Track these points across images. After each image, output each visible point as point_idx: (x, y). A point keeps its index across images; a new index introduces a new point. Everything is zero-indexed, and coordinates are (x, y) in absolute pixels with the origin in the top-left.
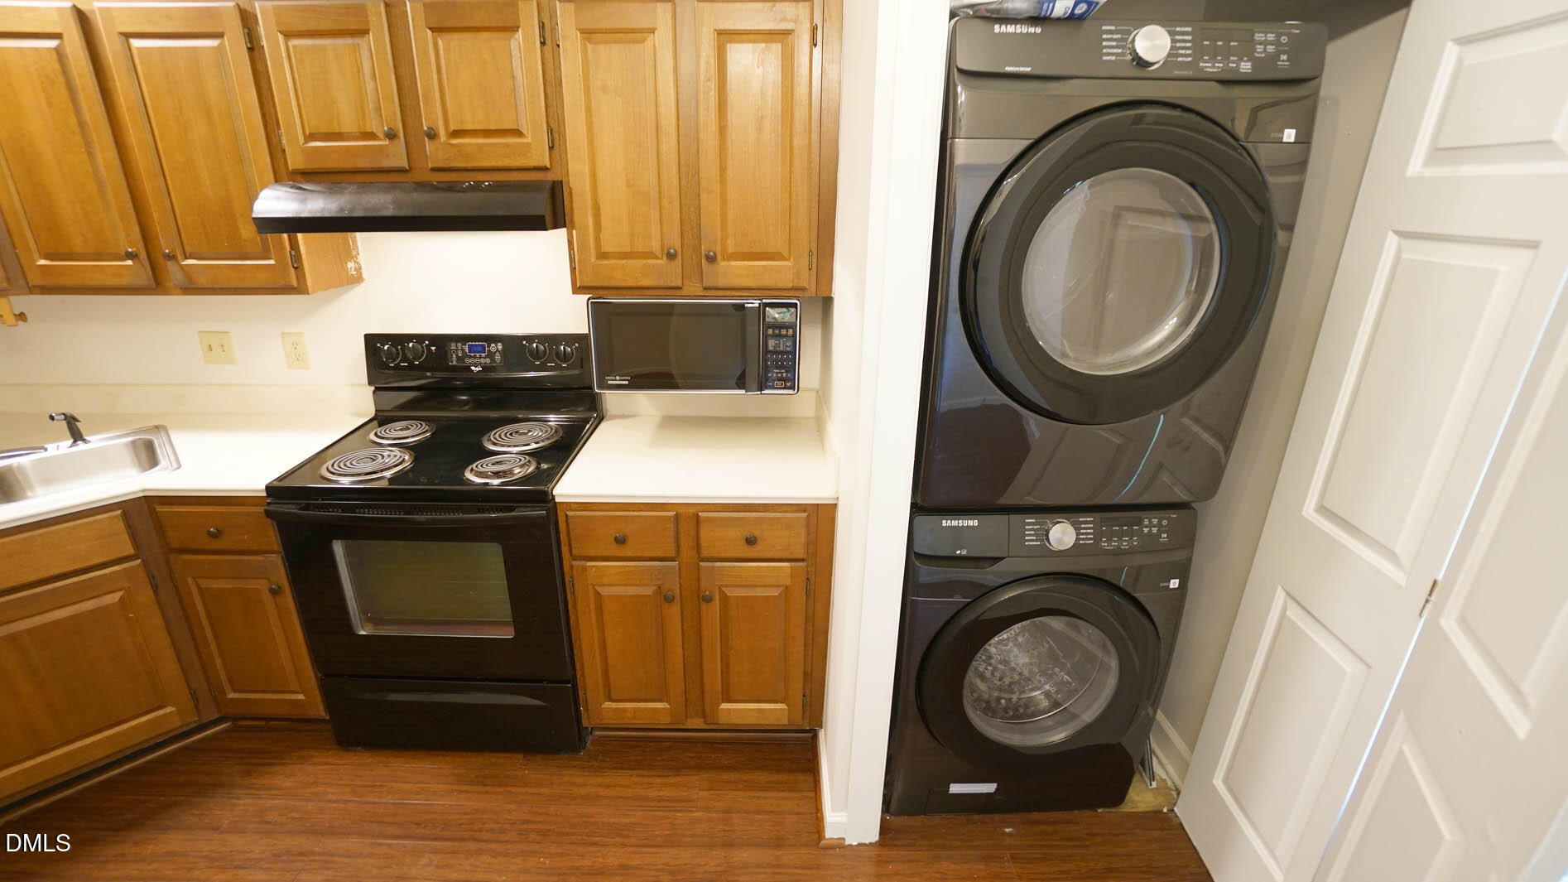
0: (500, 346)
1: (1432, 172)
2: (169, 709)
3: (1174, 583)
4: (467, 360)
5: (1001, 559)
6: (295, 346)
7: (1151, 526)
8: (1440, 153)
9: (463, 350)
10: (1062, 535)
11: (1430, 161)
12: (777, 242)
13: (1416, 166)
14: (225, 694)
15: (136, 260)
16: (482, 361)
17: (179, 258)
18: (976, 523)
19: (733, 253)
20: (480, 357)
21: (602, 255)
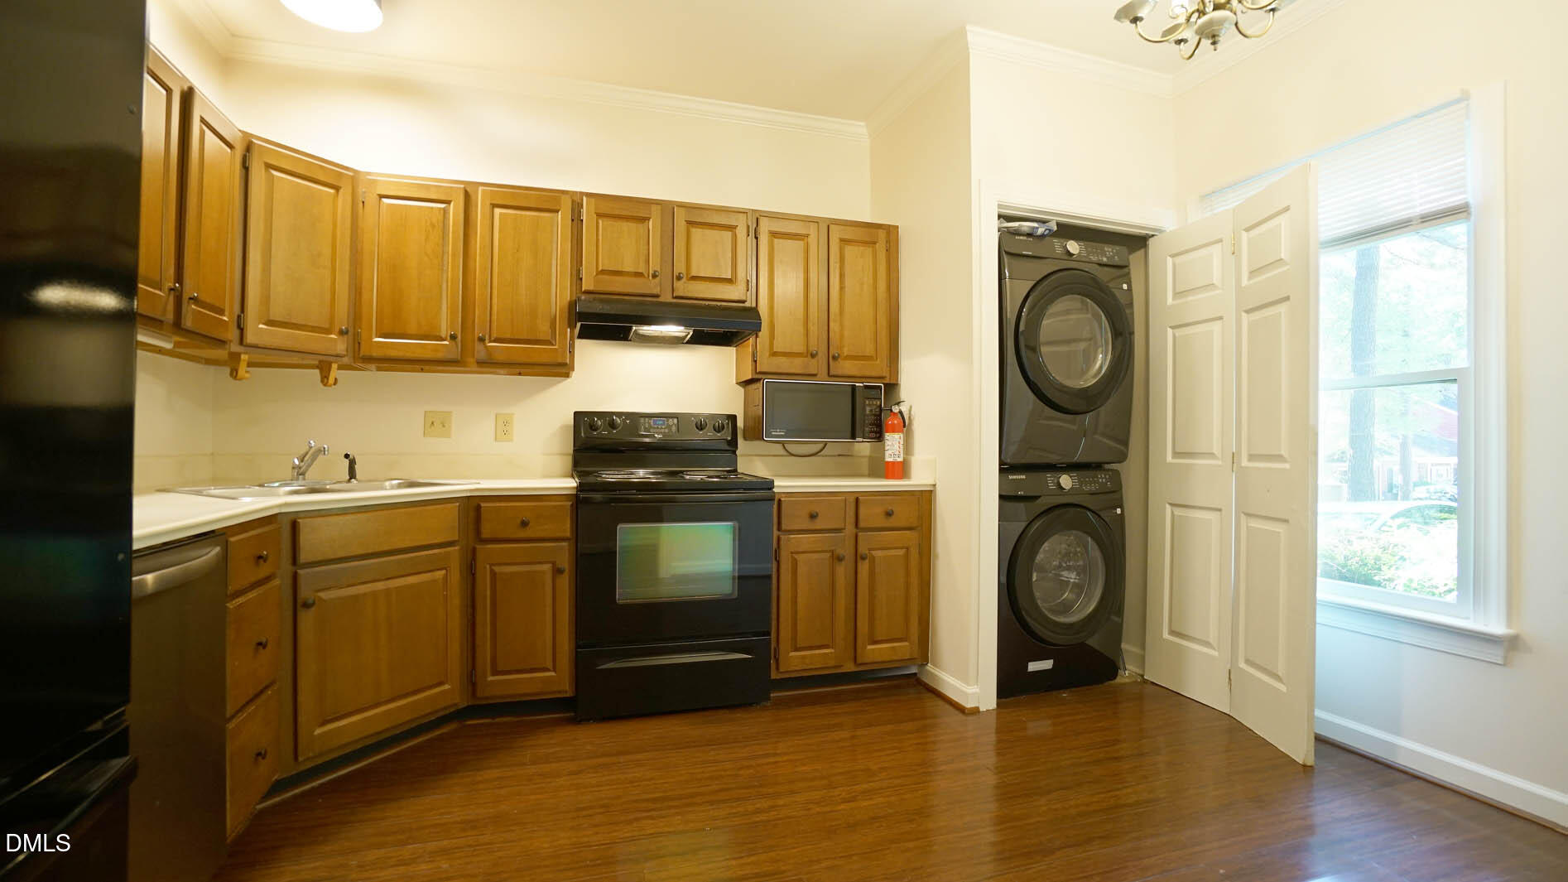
0: (675, 421)
1: (1175, 302)
2: (447, 687)
3: (1119, 511)
4: (651, 430)
5: (1040, 497)
6: (506, 423)
7: (1101, 478)
8: (1177, 295)
9: (649, 423)
10: (1066, 481)
11: (1174, 299)
12: (869, 350)
13: (1170, 301)
14: (486, 677)
15: (454, 343)
16: (663, 431)
17: (487, 341)
18: (1024, 477)
19: (847, 356)
20: (662, 428)
21: (774, 354)
